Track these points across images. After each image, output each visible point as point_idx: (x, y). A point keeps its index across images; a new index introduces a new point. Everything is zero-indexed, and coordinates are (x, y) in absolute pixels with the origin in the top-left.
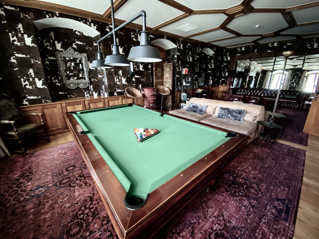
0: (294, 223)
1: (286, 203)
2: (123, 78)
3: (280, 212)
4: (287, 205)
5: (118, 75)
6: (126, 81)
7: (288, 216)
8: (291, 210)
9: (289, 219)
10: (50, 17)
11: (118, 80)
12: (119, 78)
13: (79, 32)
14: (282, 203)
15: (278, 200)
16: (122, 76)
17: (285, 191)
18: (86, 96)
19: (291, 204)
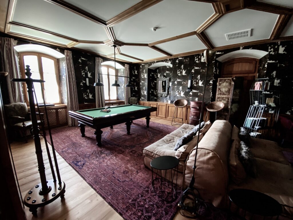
0: (69, 164)
1: (80, 166)
2: (182, 92)
3: (78, 162)
4: (79, 166)
5: (179, 90)
6: (184, 94)
7: (74, 163)
8: (76, 166)
9: (72, 163)
10: (153, 64)
11: (178, 93)
12: (179, 92)
13: (168, 66)
14: (81, 165)
15: (84, 164)
16: (182, 91)
17: (88, 170)
18: (165, 101)
19: (79, 168)
